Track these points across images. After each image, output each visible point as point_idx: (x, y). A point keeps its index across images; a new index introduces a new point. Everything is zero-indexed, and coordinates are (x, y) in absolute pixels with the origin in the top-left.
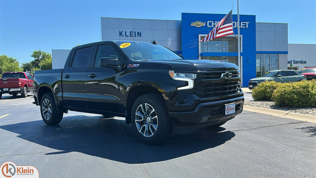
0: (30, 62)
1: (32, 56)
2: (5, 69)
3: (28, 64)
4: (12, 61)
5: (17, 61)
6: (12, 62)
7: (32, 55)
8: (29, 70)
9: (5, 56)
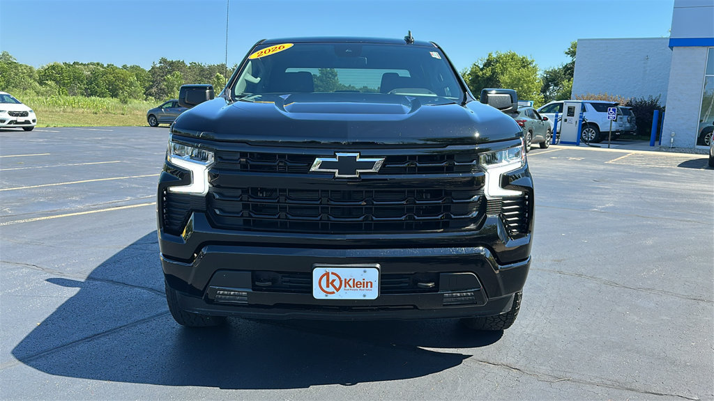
0: (561, 67)
1: (566, 53)
2: (506, 83)
3: (555, 71)
4: (524, 64)
5: (534, 64)
6: (524, 67)
7: (567, 51)
8: (556, 85)
9: (514, 55)
